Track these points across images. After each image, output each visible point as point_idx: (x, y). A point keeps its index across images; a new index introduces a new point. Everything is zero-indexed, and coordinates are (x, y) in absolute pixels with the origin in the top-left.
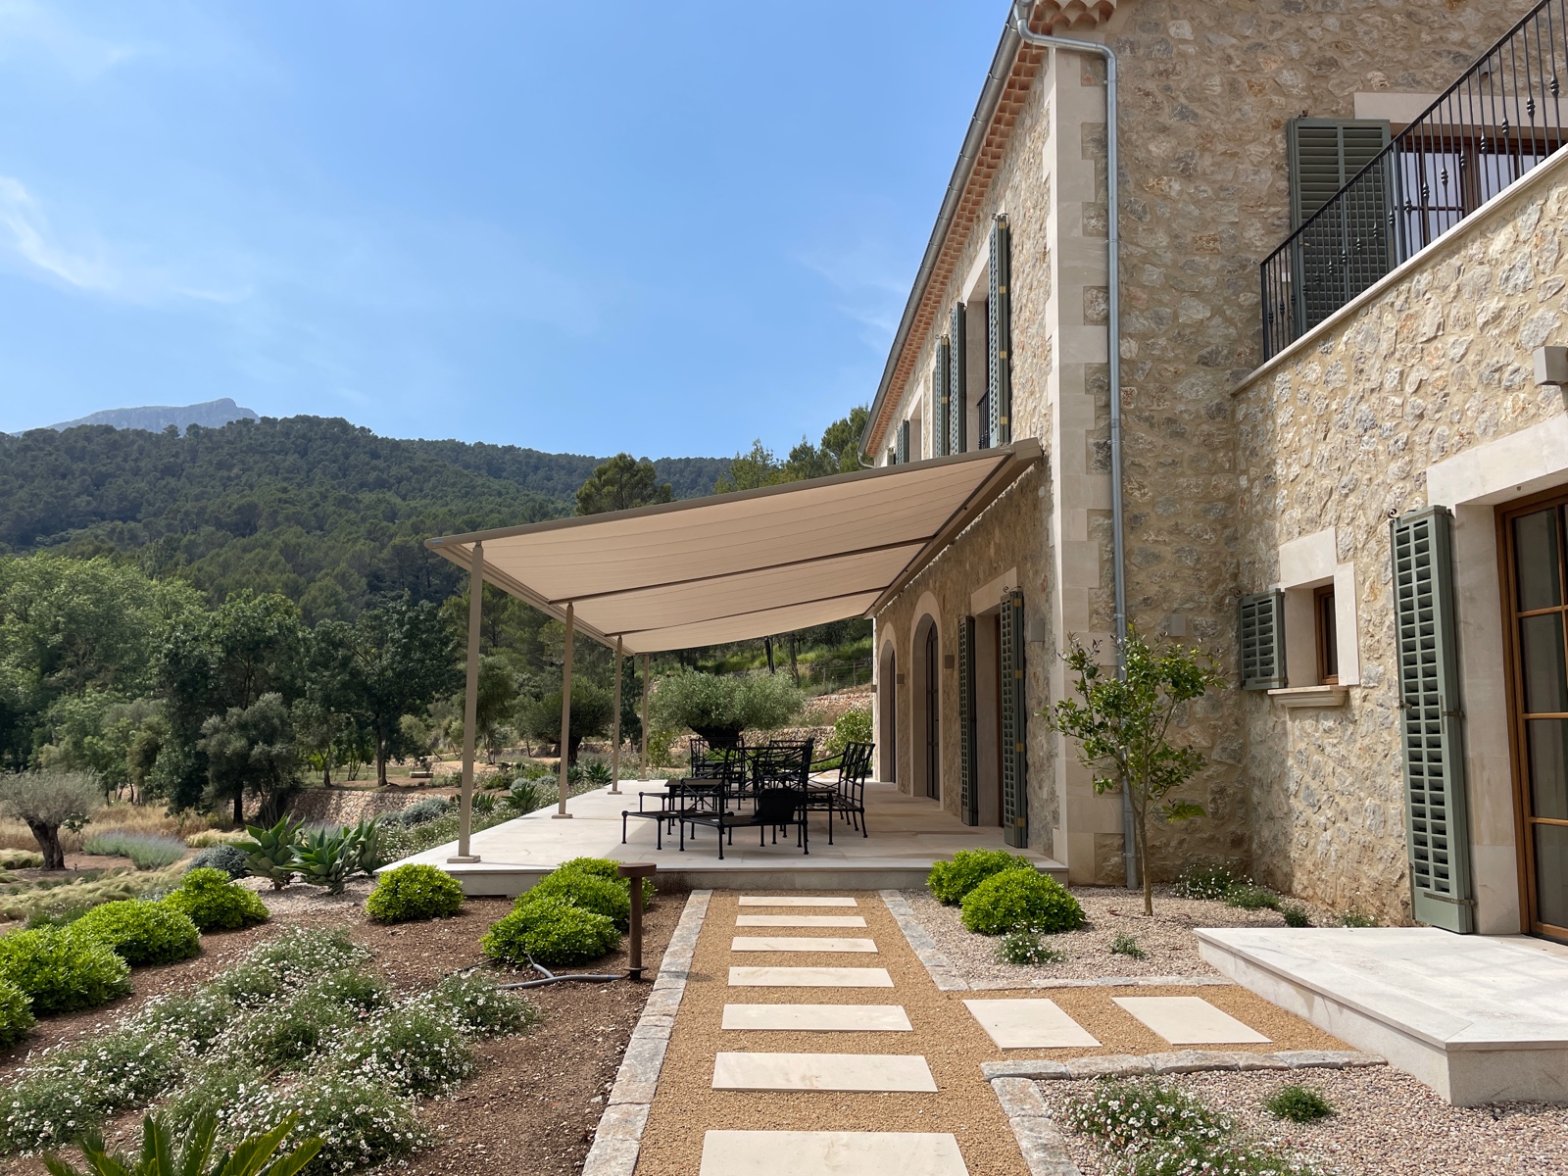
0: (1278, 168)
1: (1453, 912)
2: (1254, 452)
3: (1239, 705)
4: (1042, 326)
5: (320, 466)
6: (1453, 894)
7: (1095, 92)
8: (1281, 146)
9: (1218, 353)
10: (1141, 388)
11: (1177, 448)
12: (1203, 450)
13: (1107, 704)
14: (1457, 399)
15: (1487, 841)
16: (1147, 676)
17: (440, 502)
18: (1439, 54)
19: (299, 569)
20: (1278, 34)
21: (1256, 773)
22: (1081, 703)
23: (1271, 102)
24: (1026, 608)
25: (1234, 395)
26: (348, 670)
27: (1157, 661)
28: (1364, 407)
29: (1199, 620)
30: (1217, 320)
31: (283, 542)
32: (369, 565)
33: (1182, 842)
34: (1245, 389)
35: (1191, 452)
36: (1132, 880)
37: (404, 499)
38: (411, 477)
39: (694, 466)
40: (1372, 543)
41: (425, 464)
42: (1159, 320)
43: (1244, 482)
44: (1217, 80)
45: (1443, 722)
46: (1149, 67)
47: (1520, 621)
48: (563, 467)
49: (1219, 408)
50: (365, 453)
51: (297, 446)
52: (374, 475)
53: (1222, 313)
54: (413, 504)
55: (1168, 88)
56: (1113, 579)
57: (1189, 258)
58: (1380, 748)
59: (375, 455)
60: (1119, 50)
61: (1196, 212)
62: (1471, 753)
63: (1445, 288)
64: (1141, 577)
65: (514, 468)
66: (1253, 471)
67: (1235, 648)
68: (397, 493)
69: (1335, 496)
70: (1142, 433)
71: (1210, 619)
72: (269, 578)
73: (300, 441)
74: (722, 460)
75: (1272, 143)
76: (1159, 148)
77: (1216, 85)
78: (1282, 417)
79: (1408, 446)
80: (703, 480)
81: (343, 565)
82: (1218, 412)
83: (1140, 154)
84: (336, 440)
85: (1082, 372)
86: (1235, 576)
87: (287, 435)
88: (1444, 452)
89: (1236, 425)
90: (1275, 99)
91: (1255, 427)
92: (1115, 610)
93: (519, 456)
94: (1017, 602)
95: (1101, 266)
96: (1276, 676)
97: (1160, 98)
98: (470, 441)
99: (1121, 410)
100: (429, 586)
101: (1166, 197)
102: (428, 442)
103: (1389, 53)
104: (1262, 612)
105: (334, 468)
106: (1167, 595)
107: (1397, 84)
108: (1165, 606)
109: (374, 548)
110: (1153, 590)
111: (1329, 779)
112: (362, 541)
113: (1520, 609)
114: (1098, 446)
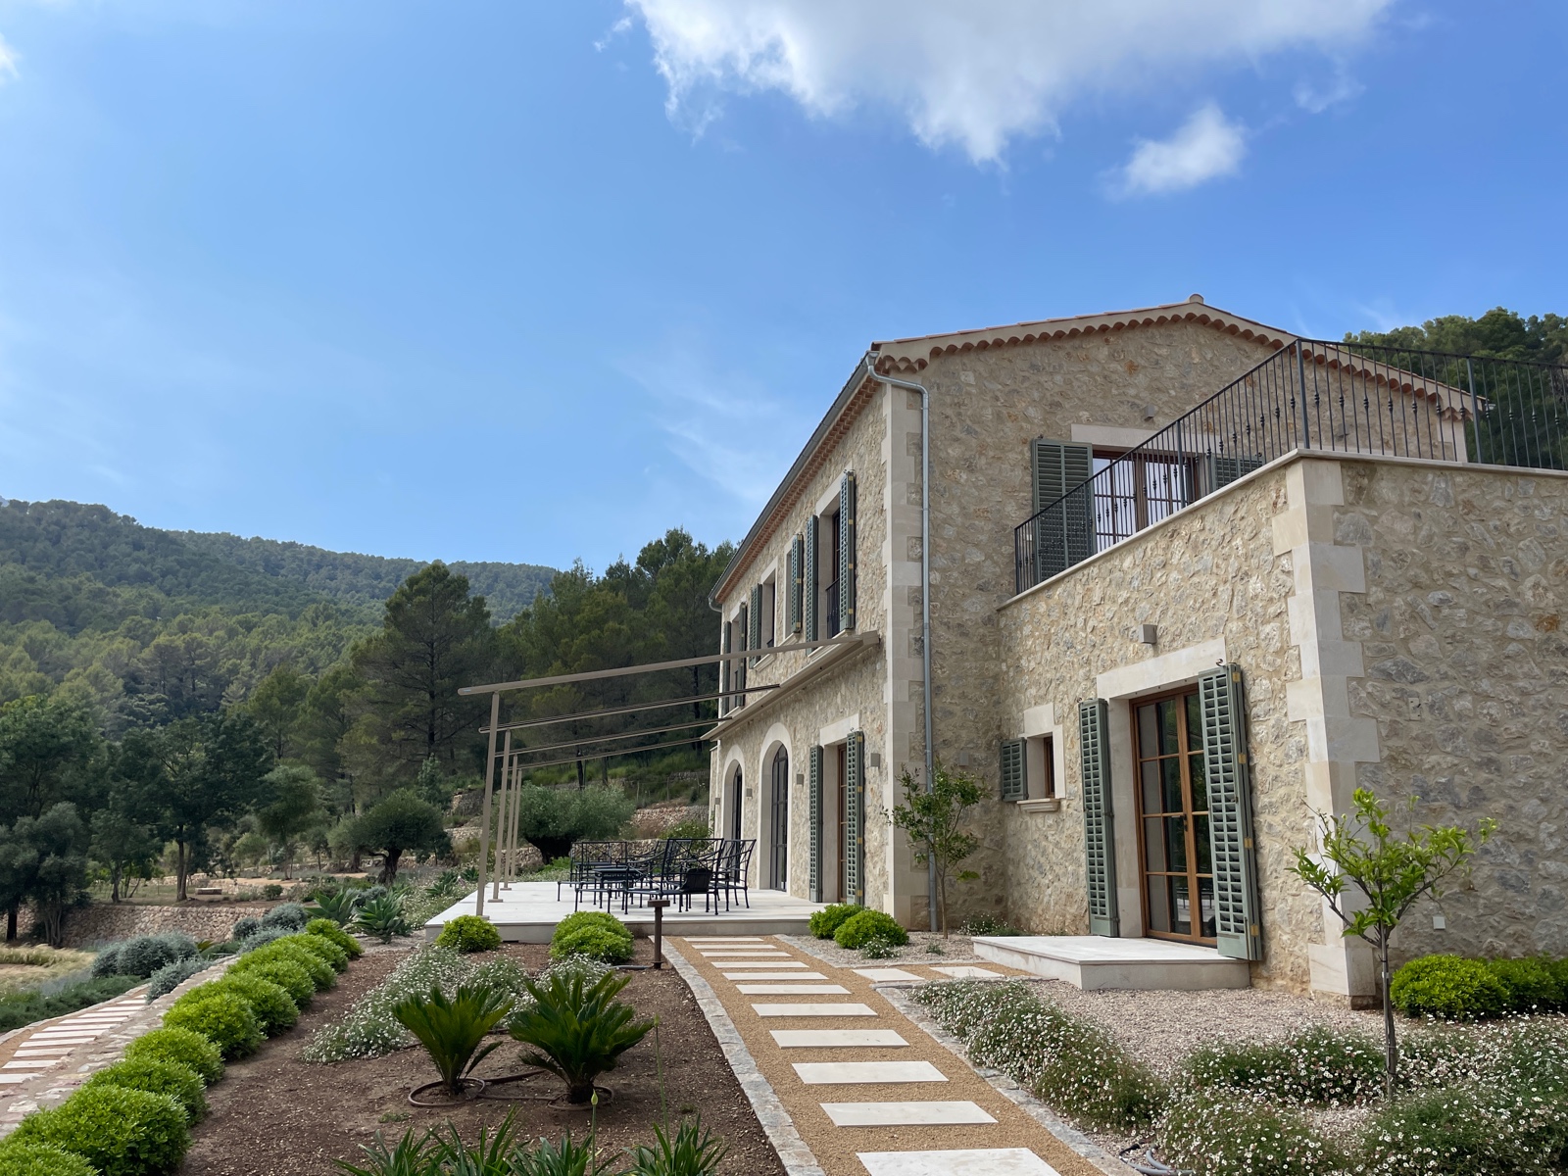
0: (1026, 468)
1: (1107, 925)
2: (1010, 649)
3: (1001, 811)
4: (879, 555)
5: (74, 555)
6: (1108, 916)
7: (914, 414)
8: (1028, 455)
9: (989, 583)
10: (942, 603)
11: (964, 643)
12: (980, 645)
13: (924, 807)
14: (1110, 640)
15: (1124, 885)
16: (946, 790)
17: (209, 598)
18: (1122, 402)
19: (44, 667)
20: (1026, 384)
21: (1010, 855)
22: (908, 807)
23: (1022, 427)
24: (866, 743)
25: (999, 611)
26: (157, 780)
27: (953, 782)
28: (1067, 635)
29: (977, 755)
30: (989, 562)
31: (29, 637)
32: (127, 665)
33: (965, 901)
34: (1004, 608)
35: (972, 646)
36: (934, 926)
37: (168, 594)
38: (178, 571)
39: (490, 571)
40: (1072, 715)
41: (195, 558)
42: (954, 560)
43: (1004, 667)
44: (990, 410)
45: (1103, 818)
46: (948, 400)
47: (1141, 763)
48: (348, 567)
49: (990, 619)
50: (127, 543)
51: (48, 532)
52: (135, 567)
53: (992, 558)
54: (179, 601)
55: (960, 414)
56: (925, 727)
57: (972, 522)
58: (1076, 835)
59: (137, 546)
60: (930, 389)
61: (977, 494)
62: (1117, 836)
63: (1105, 579)
64: (942, 726)
65: (294, 566)
66: (1009, 661)
67: (999, 774)
68: (161, 588)
69: (1053, 684)
70: (941, 631)
71: (984, 755)
72: (13, 677)
73: (53, 528)
74: (521, 566)
75: (1022, 453)
76: (954, 452)
77: (988, 414)
78: (1027, 630)
79: (1088, 662)
80: (501, 585)
81: (96, 665)
82: (988, 621)
83: (942, 455)
84: (93, 527)
85: (906, 591)
86: (999, 727)
87: (39, 521)
88: (1105, 670)
89: (1000, 630)
90: (1024, 425)
91: (1010, 633)
92: (925, 747)
93: (301, 553)
94: (860, 739)
95: (919, 524)
96: (1022, 792)
97: (955, 420)
98: (247, 535)
99: (930, 617)
100: (194, 689)
101: (958, 483)
102: (200, 536)
103: (1092, 400)
104: (1014, 751)
105: (90, 557)
106: (958, 738)
107: (1097, 420)
108: (956, 745)
109: (134, 647)
110: (949, 735)
111: (1051, 856)
112: (121, 639)
113: (1141, 757)
114: (916, 640)
